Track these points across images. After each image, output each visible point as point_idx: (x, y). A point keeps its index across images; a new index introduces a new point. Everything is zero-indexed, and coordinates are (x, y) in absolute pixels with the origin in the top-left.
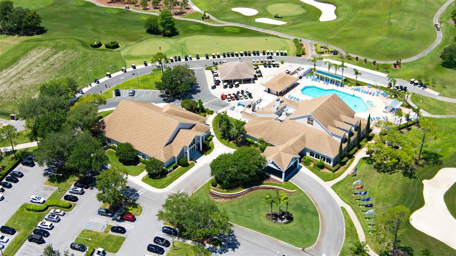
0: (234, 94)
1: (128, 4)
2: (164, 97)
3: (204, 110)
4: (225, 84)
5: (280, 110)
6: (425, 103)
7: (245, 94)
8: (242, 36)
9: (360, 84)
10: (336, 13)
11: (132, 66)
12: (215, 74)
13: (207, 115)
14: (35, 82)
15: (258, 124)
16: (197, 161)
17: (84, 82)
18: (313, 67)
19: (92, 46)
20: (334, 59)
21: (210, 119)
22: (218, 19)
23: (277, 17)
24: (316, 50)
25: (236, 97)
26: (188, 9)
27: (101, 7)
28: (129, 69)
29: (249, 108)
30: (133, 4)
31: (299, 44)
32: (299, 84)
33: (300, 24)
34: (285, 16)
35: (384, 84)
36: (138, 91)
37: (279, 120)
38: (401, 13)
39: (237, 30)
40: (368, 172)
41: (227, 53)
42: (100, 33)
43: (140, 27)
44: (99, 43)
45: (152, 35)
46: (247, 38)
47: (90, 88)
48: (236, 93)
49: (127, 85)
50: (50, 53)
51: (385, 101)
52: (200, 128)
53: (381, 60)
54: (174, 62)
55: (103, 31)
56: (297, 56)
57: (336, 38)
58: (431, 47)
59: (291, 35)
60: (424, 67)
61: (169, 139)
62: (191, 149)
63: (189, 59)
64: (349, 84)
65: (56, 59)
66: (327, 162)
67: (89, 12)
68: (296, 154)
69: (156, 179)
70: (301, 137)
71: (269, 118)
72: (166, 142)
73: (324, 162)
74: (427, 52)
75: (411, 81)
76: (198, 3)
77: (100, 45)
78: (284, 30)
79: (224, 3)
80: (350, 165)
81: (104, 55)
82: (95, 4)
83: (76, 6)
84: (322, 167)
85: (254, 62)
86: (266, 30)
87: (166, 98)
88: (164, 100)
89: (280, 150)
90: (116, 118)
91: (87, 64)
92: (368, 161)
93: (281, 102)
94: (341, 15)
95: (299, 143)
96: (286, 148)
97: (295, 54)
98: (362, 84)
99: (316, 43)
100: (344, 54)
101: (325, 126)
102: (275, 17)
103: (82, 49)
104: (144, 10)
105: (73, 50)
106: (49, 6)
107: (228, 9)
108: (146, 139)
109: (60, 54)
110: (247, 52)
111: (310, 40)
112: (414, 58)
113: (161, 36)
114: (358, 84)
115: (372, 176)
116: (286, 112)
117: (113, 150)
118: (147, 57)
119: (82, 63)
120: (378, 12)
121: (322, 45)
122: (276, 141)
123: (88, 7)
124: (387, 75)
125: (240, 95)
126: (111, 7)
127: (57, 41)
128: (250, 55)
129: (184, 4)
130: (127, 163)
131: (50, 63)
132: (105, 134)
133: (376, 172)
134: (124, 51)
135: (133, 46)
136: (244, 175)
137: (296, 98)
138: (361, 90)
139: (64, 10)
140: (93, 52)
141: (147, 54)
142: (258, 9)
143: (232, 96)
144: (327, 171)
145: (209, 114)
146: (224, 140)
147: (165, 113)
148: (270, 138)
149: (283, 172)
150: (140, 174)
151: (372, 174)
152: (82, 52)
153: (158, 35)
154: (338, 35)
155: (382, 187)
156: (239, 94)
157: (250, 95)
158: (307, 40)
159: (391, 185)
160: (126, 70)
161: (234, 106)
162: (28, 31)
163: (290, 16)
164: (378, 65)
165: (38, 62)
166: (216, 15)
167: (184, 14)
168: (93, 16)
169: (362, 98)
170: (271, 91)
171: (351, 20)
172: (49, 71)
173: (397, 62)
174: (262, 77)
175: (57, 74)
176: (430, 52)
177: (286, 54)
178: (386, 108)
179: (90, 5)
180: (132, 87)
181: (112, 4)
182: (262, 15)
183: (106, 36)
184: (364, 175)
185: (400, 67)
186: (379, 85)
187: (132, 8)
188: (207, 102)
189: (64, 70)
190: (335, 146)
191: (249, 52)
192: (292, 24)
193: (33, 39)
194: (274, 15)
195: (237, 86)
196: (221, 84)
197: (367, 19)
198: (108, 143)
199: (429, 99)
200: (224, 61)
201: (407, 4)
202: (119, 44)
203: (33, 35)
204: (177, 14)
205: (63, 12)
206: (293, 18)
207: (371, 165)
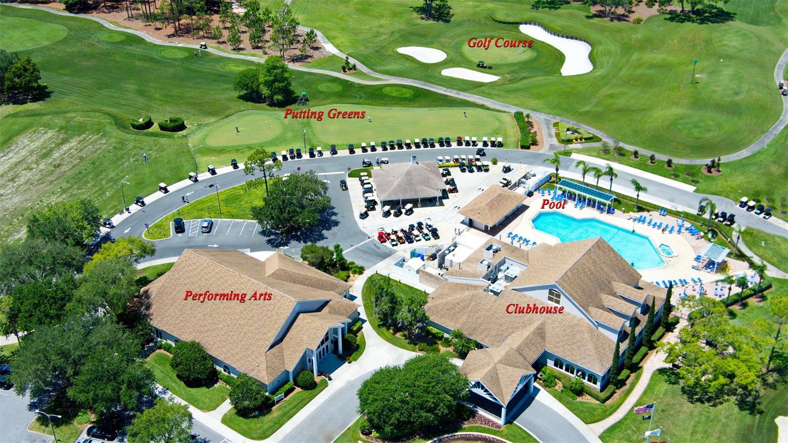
0: (402, 231)
1: (206, 40)
2: (270, 236)
3: (346, 265)
4: (387, 208)
5: (494, 270)
6: (771, 249)
7: (425, 231)
8: (417, 105)
9: (644, 207)
10: (591, 57)
11: (209, 170)
12: (366, 186)
13: (351, 274)
14: (22, 202)
15: (450, 299)
16: (332, 376)
17: (116, 203)
18: (554, 171)
19: (134, 126)
20: (593, 154)
21: (357, 284)
22: (371, 69)
23: (481, 67)
24: (558, 135)
25: (408, 237)
26: (317, 49)
27: (155, 45)
28: (203, 174)
29: (433, 260)
30: (213, 38)
31: (524, 124)
32: (528, 207)
33: (525, 82)
34: (495, 65)
35: (691, 207)
36: (219, 221)
37: (492, 291)
38: (712, 59)
39: (408, 94)
40: (671, 403)
41: (390, 142)
42: (150, 98)
43: (226, 86)
44: (147, 120)
45: (249, 103)
46: (426, 109)
47: (126, 215)
48: (406, 229)
49: (198, 210)
50: (53, 142)
51: (694, 244)
52: (339, 308)
53: (682, 157)
54: (289, 159)
55: (157, 96)
56: (523, 147)
57: (593, 110)
58: (774, 129)
59: (510, 104)
60: (763, 170)
61: (276, 334)
62: (320, 352)
63: (316, 155)
64: (623, 209)
65: (64, 154)
66: (589, 380)
67: (132, 56)
68: (527, 366)
69: (250, 418)
70: (537, 329)
71: (471, 286)
72: (271, 340)
73: (584, 381)
74: (768, 141)
75: (742, 202)
76: (334, 38)
77: (149, 124)
78: (497, 92)
79: (383, 37)
80: (634, 386)
81: (156, 146)
82: (143, 39)
83: (108, 43)
84: (580, 392)
85: (441, 161)
86: (462, 93)
87: (272, 237)
88: (269, 242)
89: (497, 358)
90: (174, 287)
91: (123, 164)
92: (669, 376)
93: (496, 251)
94: (601, 64)
95: (533, 342)
96: (507, 355)
97: (518, 144)
98: (648, 208)
99: (558, 119)
100: (611, 143)
101: (584, 308)
102: (478, 66)
103: (117, 133)
104: (235, 52)
105: (97, 134)
106: (58, 42)
107: (391, 49)
108: (230, 334)
109: (73, 143)
110: (428, 139)
111: (545, 113)
112: (744, 153)
113: (264, 105)
114: (641, 207)
115: (679, 412)
116: (506, 273)
117: (166, 352)
118: (237, 150)
119: (115, 162)
120: (671, 59)
121: (570, 126)
122: (486, 336)
123: (130, 45)
124: (694, 188)
125: (416, 232)
126: (172, 45)
127: (69, 115)
128: (433, 146)
129: (309, 41)
130: (192, 382)
131: (54, 163)
132: (151, 319)
133: (686, 401)
134: (193, 137)
135: (211, 127)
136: (424, 414)
137: (524, 238)
138: (648, 220)
139: (87, 50)
140: (135, 140)
141: (239, 144)
142: (445, 50)
143: (400, 234)
144: (589, 401)
145: (355, 272)
146: (384, 329)
147: (269, 276)
148: (475, 329)
149: (502, 406)
150: (218, 406)
151: (678, 406)
152: (114, 140)
153: (259, 103)
154: (597, 105)
155: (699, 435)
156: (413, 230)
157: (435, 233)
158: (538, 113)
159: (717, 430)
160: (196, 178)
161: (404, 258)
162: (17, 94)
163: (506, 65)
164: (677, 168)
165: (30, 160)
166: (368, 61)
167: (309, 60)
168: (139, 64)
169: (649, 239)
170: (475, 224)
171: (622, 73)
172: (49, 178)
173: (713, 162)
174: (457, 192)
175: (65, 185)
176: (773, 140)
177: (500, 145)
178: (698, 259)
179: (135, 41)
180: (207, 214)
181: (175, 38)
182: (453, 63)
183: (162, 105)
184: (664, 408)
185: (719, 171)
186: (681, 208)
187: (212, 47)
188: (352, 246)
189: (78, 179)
190: (604, 349)
191: (431, 140)
192: (511, 81)
193: (24, 111)
194: (477, 61)
195: (410, 212)
196: (378, 207)
197: (649, 72)
198: (158, 337)
199: (778, 240)
200: (383, 159)
201: (724, 42)
202: (185, 122)
203: (25, 103)
204: (295, 60)
205: (85, 55)
206: (512, 69)
207: (676, 386)
